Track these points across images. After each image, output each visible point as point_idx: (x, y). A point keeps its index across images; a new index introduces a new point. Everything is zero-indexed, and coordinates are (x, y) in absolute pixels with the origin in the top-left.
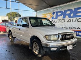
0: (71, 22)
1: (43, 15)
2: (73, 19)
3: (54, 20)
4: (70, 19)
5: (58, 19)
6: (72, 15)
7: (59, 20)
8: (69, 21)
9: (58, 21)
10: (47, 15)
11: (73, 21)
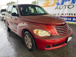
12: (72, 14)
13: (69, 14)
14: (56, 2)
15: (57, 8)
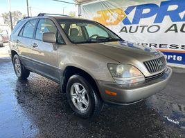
0: (176, 31)
1: (98, 13)
2: (184, 25)
4: (175, 25)
5: (139, 25)
7: (144, 27)
8: (173, 28)
9: (140, 29)
11: (184, 30)
12: (155, 45)
13: (150, 45)
14: (123, 16)
15: (124, 30)
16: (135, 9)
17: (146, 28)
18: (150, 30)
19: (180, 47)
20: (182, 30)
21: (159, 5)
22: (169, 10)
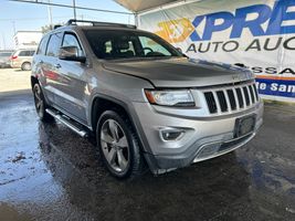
0: (259, 49)
2: (268, 40)
3: (197, 44)
4: (257, 41)
5: (211, 41)
6: (265, 26)
7: (217, 43)
8: (255, 45)
9: (213, 47)
10: (172, 26)
11: (268, 47)
15: (192, 48)
16: (205, 20)
17: (220, 46)
18: (226, 48)
19: (264, 70)
20: (265, 48)
21: (234, 13)
22: (247, 19)
